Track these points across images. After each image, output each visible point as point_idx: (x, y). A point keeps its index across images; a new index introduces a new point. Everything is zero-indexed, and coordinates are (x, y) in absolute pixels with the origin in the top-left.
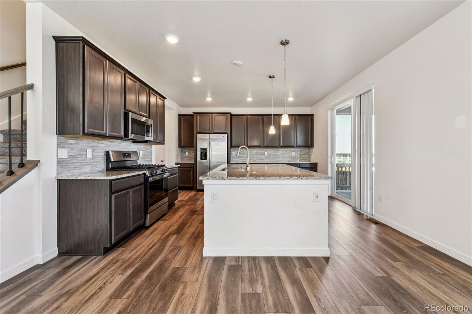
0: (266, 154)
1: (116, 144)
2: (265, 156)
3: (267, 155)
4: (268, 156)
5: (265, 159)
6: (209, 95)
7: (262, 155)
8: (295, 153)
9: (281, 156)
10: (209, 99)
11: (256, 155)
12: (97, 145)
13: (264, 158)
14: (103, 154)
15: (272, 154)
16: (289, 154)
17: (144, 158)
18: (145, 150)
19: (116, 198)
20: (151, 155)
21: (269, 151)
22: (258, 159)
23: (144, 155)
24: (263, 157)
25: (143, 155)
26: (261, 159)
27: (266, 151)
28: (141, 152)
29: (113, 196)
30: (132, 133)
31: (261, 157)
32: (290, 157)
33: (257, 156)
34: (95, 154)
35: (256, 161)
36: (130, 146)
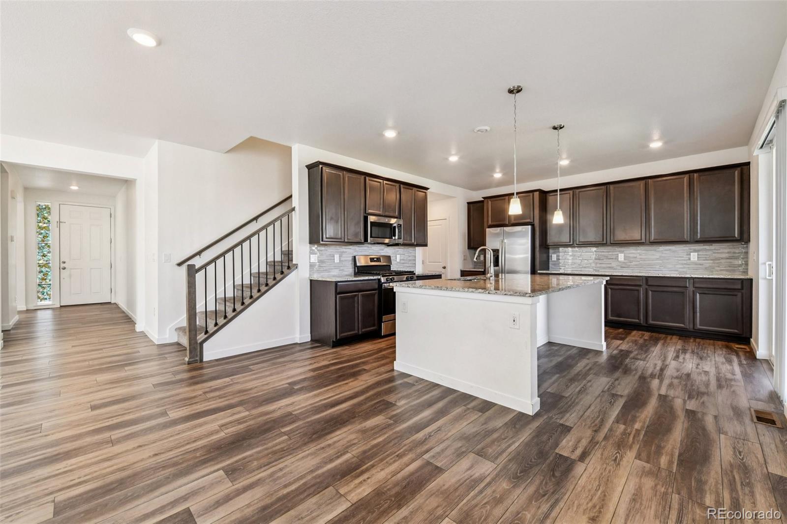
0: (621, 257)
1: (366, 248)
2: (620, 262)
3: (625, 259)
4: (626, 261)
5: (619, 268)
6: (498, 170)
7: (613, 259)
8: (698, 255)
9: (661, 262)
10: (498, 175)
11: (599, 259)
12: (345, 250)
13: (617, 266)
14: (351, 258)
15: (636, 257)
16: (683, 257)
17: (403, 263)
18: (404, 254)
19: (341, 298)
20: (415, 260)
21: (628, 252)
22: (604, 268)
23: (403, 260)
24: (614, 264)
25: (400, 260)
26: (610, 267)
27: (622, 252)
28: (398, 256)
29: (338, 296)
30: (371, 237)
31: (610, 264)
32: (682, 264)
33: (600, 262)
34: (342, 259)
35: (598, 271)
36: (383, 250)
